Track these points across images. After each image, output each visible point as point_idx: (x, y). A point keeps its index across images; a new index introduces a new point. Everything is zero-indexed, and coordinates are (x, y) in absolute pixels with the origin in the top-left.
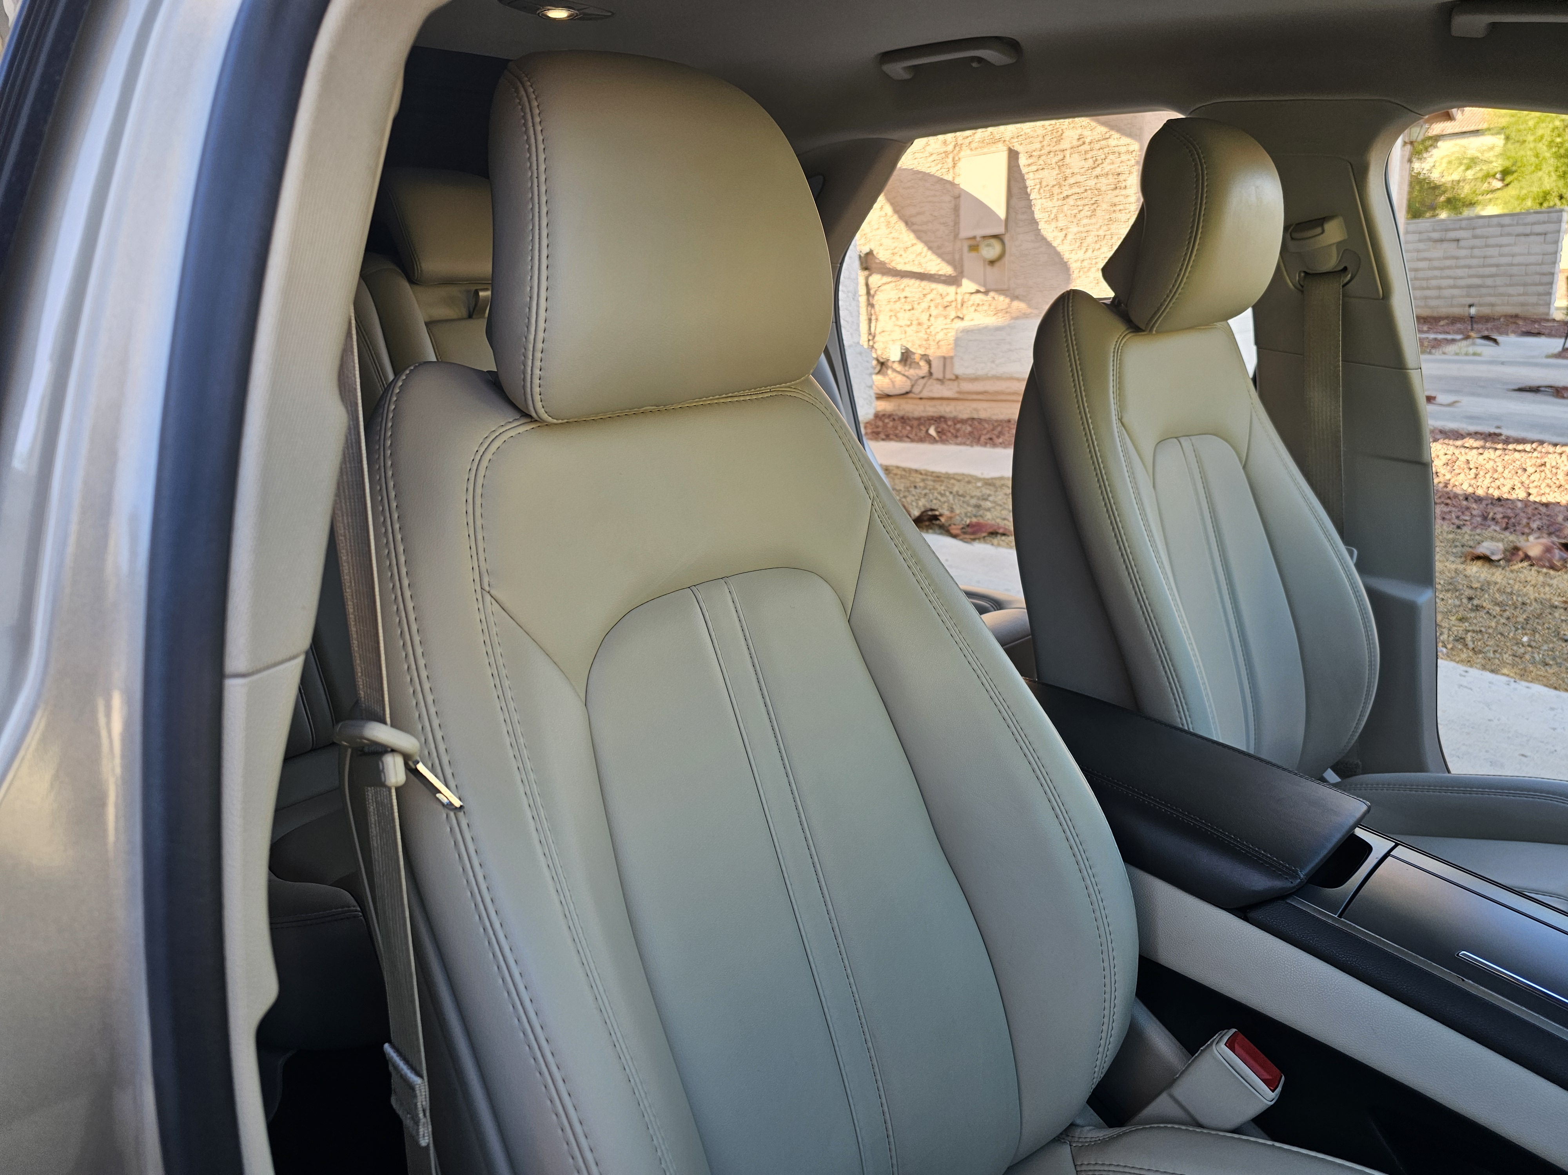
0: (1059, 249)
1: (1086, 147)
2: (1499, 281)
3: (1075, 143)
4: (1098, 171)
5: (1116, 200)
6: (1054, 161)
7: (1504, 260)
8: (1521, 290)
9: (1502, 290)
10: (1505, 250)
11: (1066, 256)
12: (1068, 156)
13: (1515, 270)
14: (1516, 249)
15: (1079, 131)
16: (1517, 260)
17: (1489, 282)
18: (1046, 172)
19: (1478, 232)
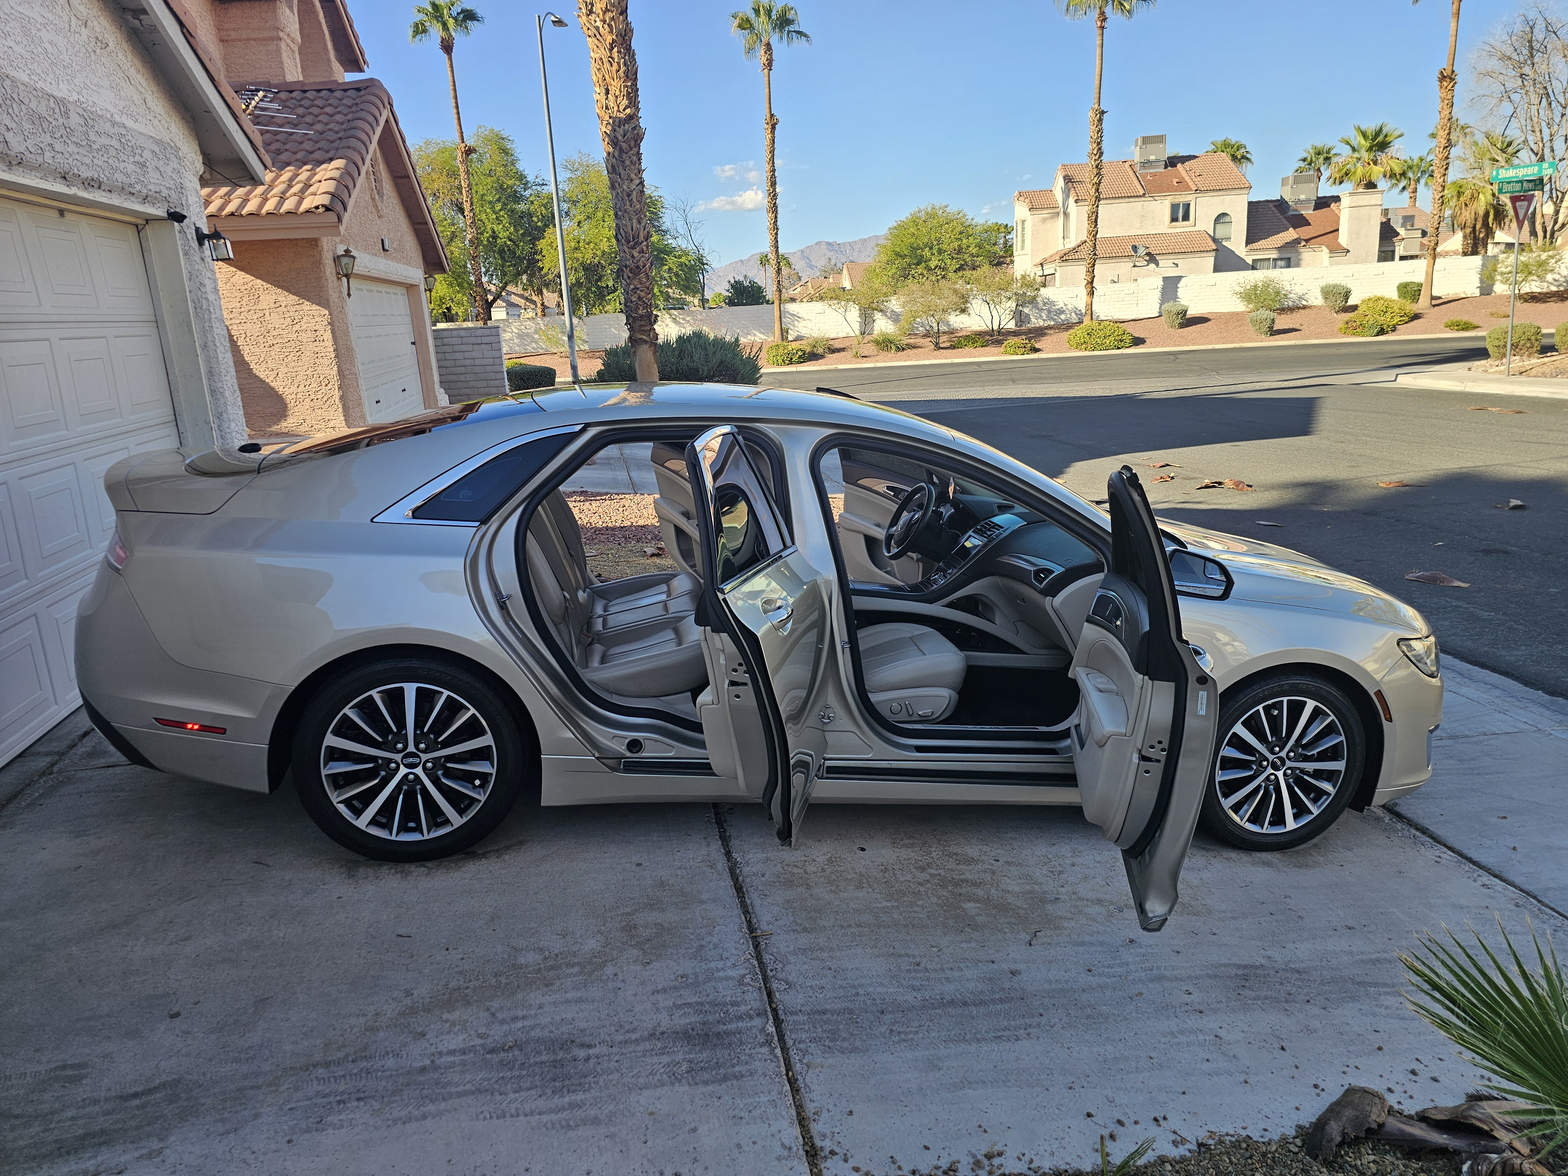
0: (272, 384)
1: (283, 309)
2: (468, 377)
3: (272, 305)
4: (297, 327)
5: (317, 350)
6: (255, 317)
7: (468, 362)
8: (485, 383)
9: (472, 384)
10: (467, 355)
11: (281, 390)
12: (267, 314)
13: (477, 369)
14: (474, 355)
15: (275, 297)
16: (477, 362)
17: (462, 378)
18: (248, 325)
19: (445, 341)
